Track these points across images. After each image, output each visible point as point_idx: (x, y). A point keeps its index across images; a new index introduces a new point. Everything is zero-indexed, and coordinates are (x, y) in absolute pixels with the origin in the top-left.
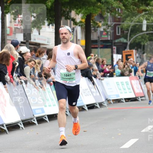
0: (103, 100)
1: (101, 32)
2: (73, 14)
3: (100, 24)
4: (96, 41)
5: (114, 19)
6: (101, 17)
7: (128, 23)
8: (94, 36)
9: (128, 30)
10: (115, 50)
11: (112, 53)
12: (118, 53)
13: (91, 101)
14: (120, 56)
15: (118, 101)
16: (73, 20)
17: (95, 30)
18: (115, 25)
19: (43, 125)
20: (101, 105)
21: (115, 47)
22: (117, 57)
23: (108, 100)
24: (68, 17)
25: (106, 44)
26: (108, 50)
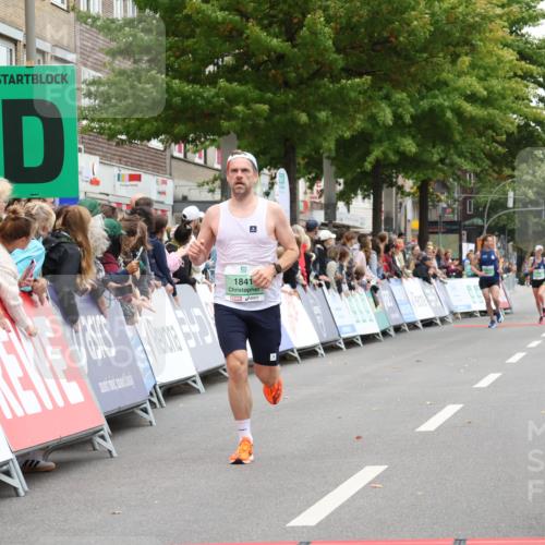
0: (447, 313)
1: (444, 209)
2: (400, 180)
3: (443, 197)
4: (435, 223)
5: (464, 190)
6: (444, 186)
7: (487, 196)
8: (433, 216)
9: (485, 207)
10: (465, 237)
11: (461, 240)
12: (469, 241)
13: (428, 314)
14: (472, 246)
15: (470, 315)
16: (400, 188)
17: (435, 206)
18: (465, 199)
19: (353, 350)
20: (443, 320)
21: (464, 232)
22: (468, 247)
23: (454, 314)
24: (392, 185)
25: (451, 228)
26: (455, 237)
